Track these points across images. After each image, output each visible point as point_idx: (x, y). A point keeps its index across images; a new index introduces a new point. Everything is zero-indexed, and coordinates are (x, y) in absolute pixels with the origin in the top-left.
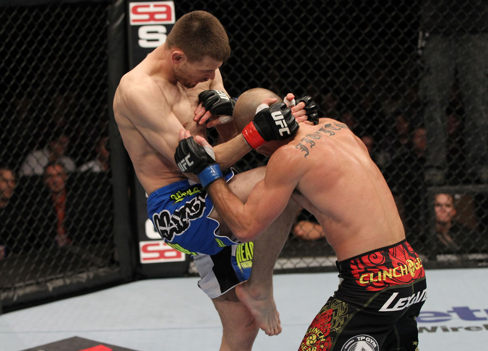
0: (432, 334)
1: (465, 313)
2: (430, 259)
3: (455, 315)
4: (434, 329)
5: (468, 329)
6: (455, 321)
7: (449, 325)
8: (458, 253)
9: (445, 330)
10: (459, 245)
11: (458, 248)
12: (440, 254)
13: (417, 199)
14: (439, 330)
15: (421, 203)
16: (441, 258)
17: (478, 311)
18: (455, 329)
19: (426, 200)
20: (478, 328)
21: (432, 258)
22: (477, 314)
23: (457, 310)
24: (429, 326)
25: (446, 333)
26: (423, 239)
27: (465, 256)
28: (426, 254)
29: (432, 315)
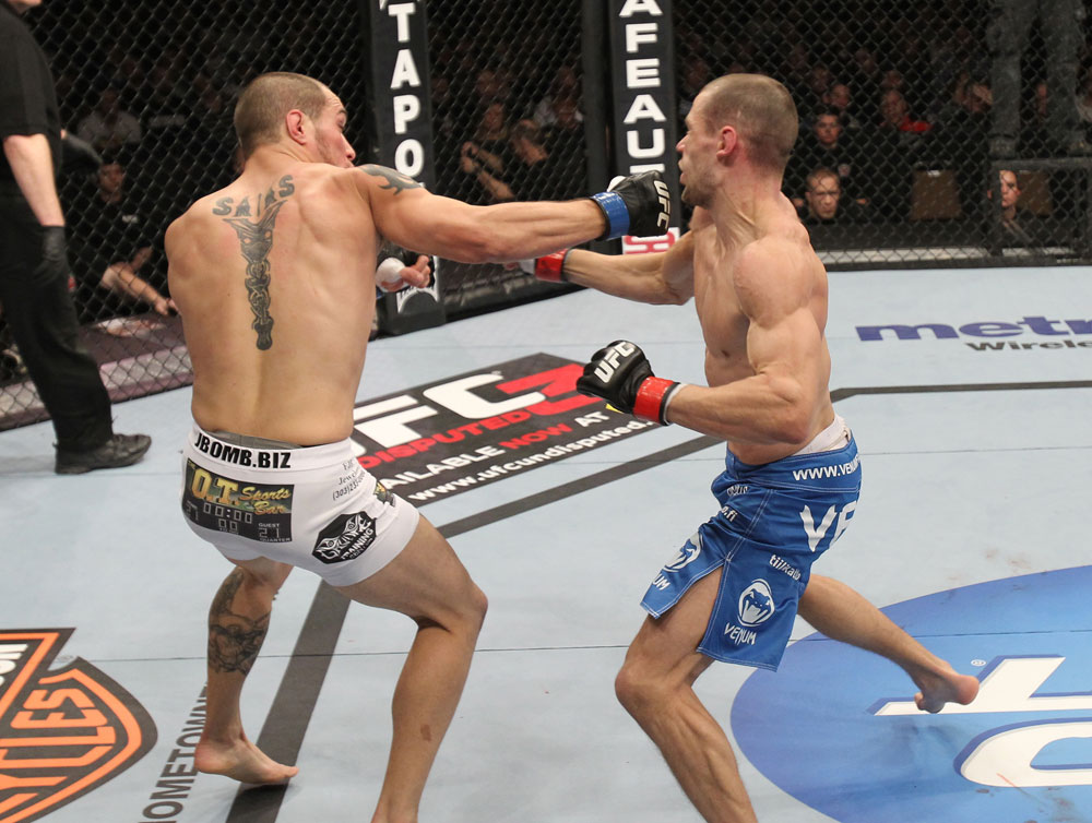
0: (998, 352)
1: (1041, 326)
2: (993, 254)
3: (1026, 328)
4: (1000, 346)
5: (1044, 346)
6: (1028, 335)
7: (1019, 340)
8: (1031, 246)
9: (1014, 347)
10: (1031, 236)
11: (1031, 240)
12: (1006, 247)
13: (978, 178)
14: (1007, 347)
15: (983, 182)
16: (1007, 252)
17: (1058, 322)
18: (1027, 347)
19: (990, 178)
20: (1058, 345)
21: (997, 253)
22: (1055, 327)
23: (1028, 321)
24: (994, 341)
25: (1016, 351)
26: (985, 228)
27: (1038, 250)
28: (988, 248)
29: (997, 327)
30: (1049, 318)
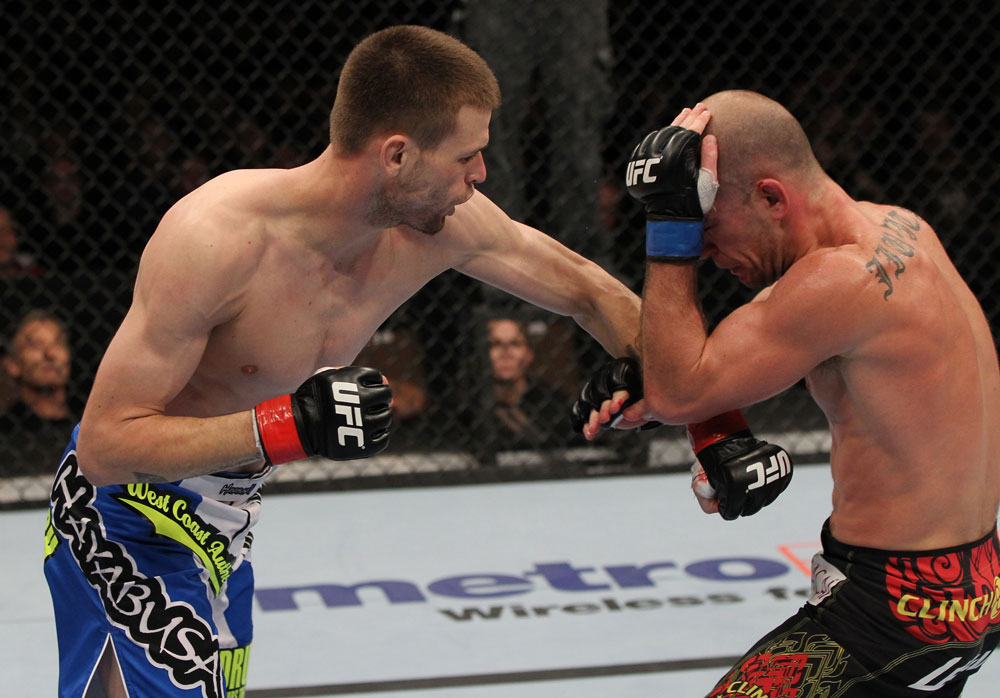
0: (492, 623)
1: (564, 577)
2: (483, 461)
3: (540, 581)
4: (496, 613)
5: (570, 609)
6: (542, 592)
7: (528, 601)
8: (544, 448)
9: (520, 612)
10: (543, 429)
11: (543, 437)
12: (503, 449)
13: (450, 334)
14: (507, 614)
15: (459, 341)
16: (507, 459)
17: (590, 570)
18: (541, 612)
19: (471, 334)
20: (592, 608)
21: (487, 459)
22: (588, 578)
23: (543, 569)
24: (485, 605)
25: (522, 621)
26: (466, 419)
27: (557, 454)
28: (473, 452)
29: (490, 581)
30: (577, 563)
